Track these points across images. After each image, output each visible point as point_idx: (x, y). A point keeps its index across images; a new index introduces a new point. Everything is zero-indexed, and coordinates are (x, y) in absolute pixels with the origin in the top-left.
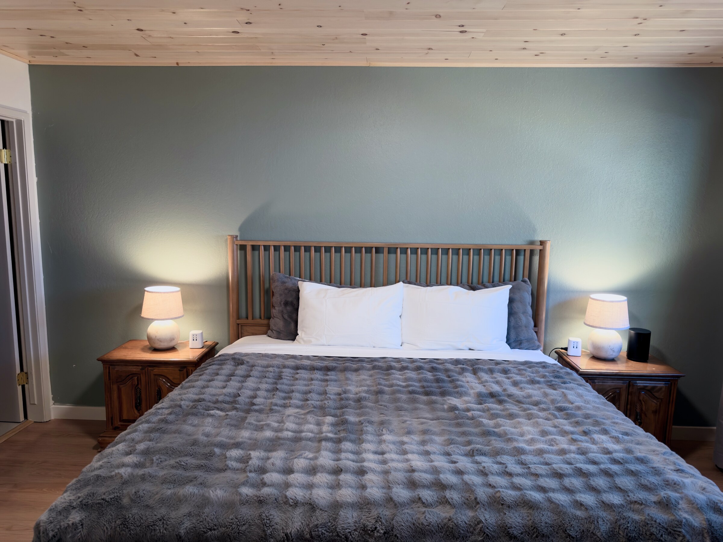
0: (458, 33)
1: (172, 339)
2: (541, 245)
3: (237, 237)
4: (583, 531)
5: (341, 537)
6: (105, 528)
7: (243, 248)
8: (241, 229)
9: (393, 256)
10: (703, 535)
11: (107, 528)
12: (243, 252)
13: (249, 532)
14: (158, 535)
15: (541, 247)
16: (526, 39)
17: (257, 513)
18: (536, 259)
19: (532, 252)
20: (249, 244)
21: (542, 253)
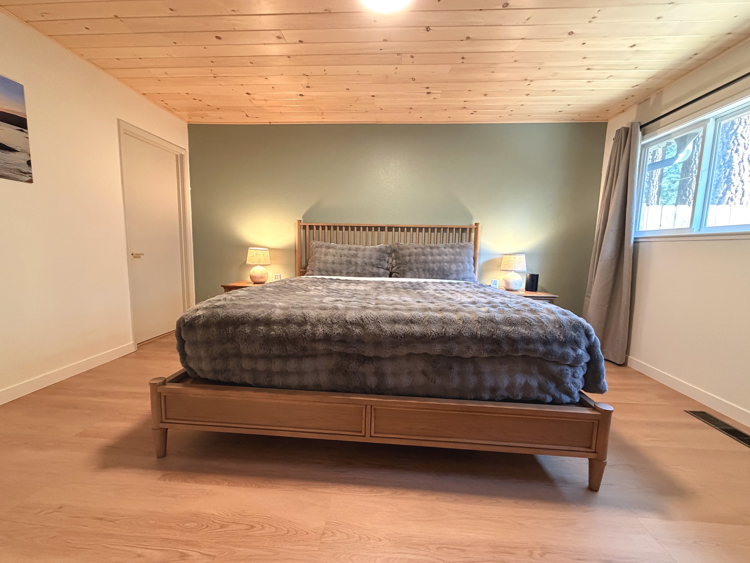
0: (425, 94)
1: (262, 278)
2: (476, 225)
3: (301, 221)
4: (486, 320)
5: (348, 322)
6: (216, 317)
7: (304, 227)
8: (303, 217)
9: (390, 233)
10: (554, 323)
11: (217, 317)
12: (304, 230)
13: (296, 319)
14: (245, 320)
15: (475, 227)
16: (465, 99)
17: (301, 312)
18: (473, 235)
19: (471, 229)
20: (308, 225)
21: (476, 229)
